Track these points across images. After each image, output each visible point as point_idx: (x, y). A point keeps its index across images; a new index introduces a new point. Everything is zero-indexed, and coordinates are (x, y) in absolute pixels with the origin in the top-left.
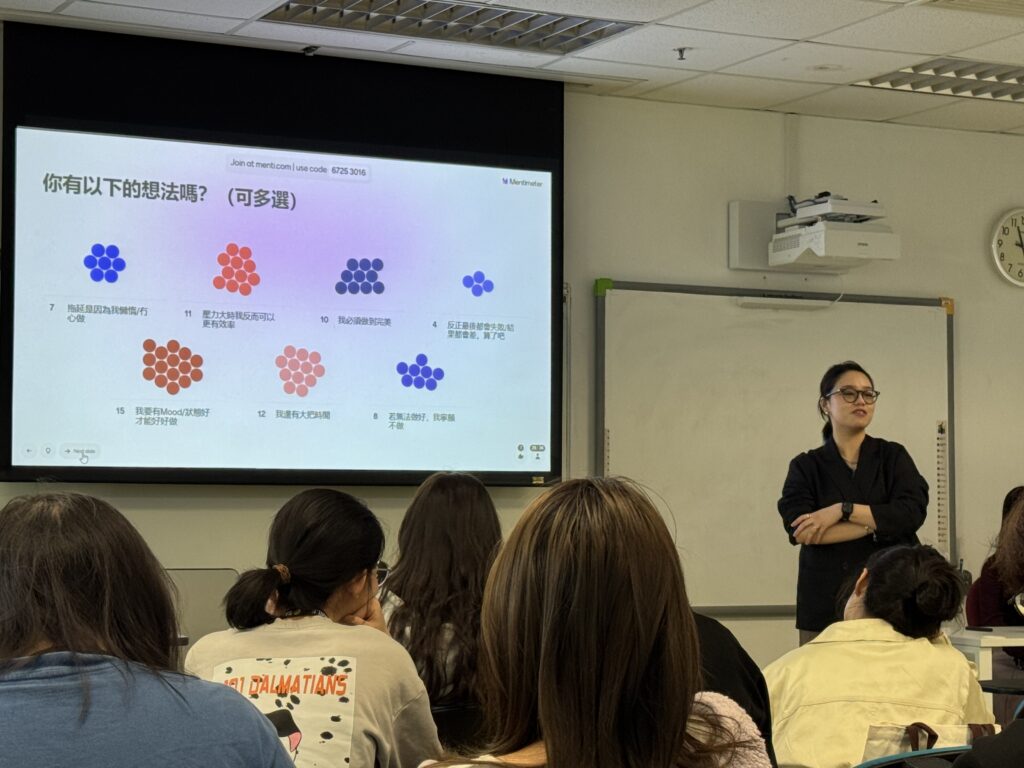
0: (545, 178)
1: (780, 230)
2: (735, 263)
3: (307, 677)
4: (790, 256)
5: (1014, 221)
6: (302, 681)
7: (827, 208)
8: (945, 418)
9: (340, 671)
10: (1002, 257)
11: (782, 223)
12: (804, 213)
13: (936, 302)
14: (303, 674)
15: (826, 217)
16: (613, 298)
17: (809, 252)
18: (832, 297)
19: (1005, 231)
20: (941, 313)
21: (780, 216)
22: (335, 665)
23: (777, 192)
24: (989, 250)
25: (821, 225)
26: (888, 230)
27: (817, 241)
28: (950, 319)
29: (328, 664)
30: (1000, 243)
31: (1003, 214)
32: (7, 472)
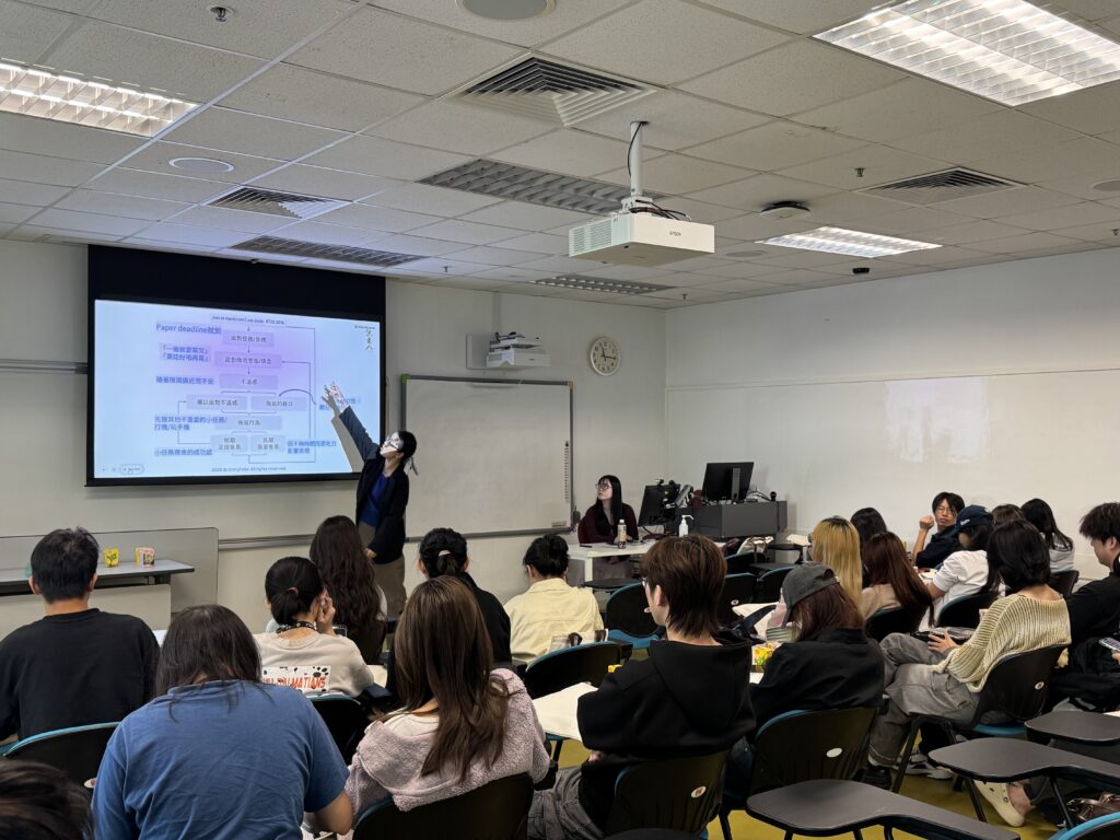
0: (377, 325)
1: (492, 350)
2: (470, 365)
3: (306, 679)
4: (497, 364)
5: (601, 343)
6: (304, 681)
7: (515, 341)
8: (569, 439)
9: (323, 674)
10: (595, 362)
11: (493, 346)
12: (504, 343)
13: (564, 383)
14: (304, 676)
15: (516, 346)
16: (410, 384)
17: (506, 363)
19: (596, 349)
20: (567, 389)
21: (491, 343)
22: (320, 671)
23: (490, 330)
24: (589, 359)
25: (512, 350)
26: (543, 352)
27: (510, 357)
28: (571, 391)
29: (316, 671)
30: (595, 354)
31: (597, 339)
32: (92, 481)
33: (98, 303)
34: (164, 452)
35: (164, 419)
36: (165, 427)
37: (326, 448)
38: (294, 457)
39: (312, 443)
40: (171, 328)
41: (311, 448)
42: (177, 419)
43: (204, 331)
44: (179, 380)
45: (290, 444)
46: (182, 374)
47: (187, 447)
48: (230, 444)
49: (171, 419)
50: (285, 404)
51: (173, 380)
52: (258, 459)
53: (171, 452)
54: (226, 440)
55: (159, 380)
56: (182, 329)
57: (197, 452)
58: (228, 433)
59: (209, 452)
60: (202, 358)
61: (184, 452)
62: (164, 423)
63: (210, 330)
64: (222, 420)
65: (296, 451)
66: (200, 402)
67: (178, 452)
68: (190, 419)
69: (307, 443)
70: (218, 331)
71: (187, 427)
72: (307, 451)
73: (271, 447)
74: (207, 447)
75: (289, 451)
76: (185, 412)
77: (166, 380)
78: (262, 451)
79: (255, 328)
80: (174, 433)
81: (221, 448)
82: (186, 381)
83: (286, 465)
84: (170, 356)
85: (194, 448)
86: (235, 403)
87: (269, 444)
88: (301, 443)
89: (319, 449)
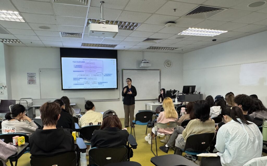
0: (116, 59)
4: (140, 66)
5: (167, 61)
6: (10, 130)
8: (159, 81)
9: (14, 129)
10: (166, 65)
16: (124, 71)
17: (142, 66)
18: (147, 70)
19: (166, 62)
24: (164, 65)
26: (151, 63)
28: (160, 71)
30: (166, 64)
31: (166, 61)
32: (63, 89)
33: (62, 58)
34: (75, 84)
35: (75, 78)
36: (75, 80)
37: (106, 83)
38: (99, 85)
39: (103, 83)
40: (76, 62)
41: (103, 84)
42: (77, 78)
43: (82, 62)
44: (77, 71)
45: (99, 83)
46: (77, 70)
47: (79, 83)
48: (87, 83)
49: (76, 78)
50: (97, 75)
51: (76, 71)
52: (92, 85)
53: (76, 84)
54: (86, 82)
55: (74, 71)
56: (77, 62)
57: (81, 84)
58: (87, 81)
59: (83, 84)
60: (81, 67)
61: (79, 84)
62: (75, 79)
63: (83, 62)
64: (85, 78)
65: (100, 84)
66: (81, 75)
67: (78, 84)
68: (80, 78)
69: (102, 82)
70: (84, 62)
71: (79, 80)
72: (102, 84)
73: (95, 83)
74: (83, 83)
75: (99, 84)
76: (79, 77)
77: (75, 71)
78: (93, 84)
79: (91, 61)
80: (77, 81)
81: (85, 83)
82: (78, 71)
83: (98, 87)
84: (75, 67)
85: (81, 83)
86: (88, 75)
87: (94, 83)
88: (101, 83)
89: (104, 84)
